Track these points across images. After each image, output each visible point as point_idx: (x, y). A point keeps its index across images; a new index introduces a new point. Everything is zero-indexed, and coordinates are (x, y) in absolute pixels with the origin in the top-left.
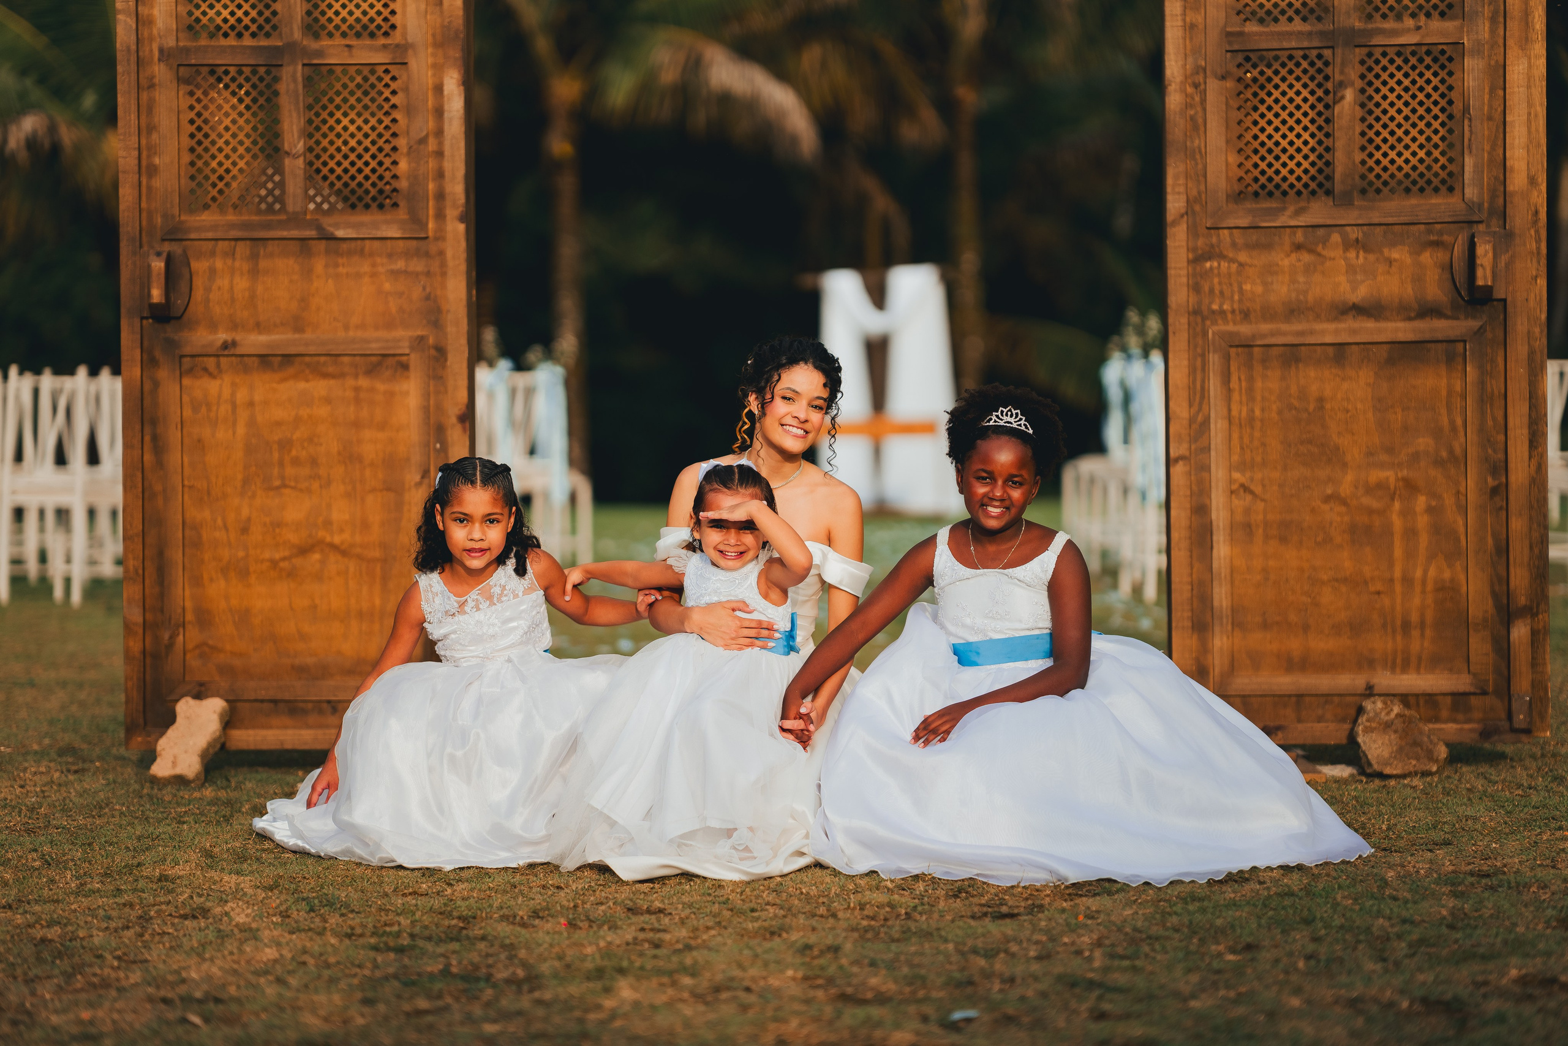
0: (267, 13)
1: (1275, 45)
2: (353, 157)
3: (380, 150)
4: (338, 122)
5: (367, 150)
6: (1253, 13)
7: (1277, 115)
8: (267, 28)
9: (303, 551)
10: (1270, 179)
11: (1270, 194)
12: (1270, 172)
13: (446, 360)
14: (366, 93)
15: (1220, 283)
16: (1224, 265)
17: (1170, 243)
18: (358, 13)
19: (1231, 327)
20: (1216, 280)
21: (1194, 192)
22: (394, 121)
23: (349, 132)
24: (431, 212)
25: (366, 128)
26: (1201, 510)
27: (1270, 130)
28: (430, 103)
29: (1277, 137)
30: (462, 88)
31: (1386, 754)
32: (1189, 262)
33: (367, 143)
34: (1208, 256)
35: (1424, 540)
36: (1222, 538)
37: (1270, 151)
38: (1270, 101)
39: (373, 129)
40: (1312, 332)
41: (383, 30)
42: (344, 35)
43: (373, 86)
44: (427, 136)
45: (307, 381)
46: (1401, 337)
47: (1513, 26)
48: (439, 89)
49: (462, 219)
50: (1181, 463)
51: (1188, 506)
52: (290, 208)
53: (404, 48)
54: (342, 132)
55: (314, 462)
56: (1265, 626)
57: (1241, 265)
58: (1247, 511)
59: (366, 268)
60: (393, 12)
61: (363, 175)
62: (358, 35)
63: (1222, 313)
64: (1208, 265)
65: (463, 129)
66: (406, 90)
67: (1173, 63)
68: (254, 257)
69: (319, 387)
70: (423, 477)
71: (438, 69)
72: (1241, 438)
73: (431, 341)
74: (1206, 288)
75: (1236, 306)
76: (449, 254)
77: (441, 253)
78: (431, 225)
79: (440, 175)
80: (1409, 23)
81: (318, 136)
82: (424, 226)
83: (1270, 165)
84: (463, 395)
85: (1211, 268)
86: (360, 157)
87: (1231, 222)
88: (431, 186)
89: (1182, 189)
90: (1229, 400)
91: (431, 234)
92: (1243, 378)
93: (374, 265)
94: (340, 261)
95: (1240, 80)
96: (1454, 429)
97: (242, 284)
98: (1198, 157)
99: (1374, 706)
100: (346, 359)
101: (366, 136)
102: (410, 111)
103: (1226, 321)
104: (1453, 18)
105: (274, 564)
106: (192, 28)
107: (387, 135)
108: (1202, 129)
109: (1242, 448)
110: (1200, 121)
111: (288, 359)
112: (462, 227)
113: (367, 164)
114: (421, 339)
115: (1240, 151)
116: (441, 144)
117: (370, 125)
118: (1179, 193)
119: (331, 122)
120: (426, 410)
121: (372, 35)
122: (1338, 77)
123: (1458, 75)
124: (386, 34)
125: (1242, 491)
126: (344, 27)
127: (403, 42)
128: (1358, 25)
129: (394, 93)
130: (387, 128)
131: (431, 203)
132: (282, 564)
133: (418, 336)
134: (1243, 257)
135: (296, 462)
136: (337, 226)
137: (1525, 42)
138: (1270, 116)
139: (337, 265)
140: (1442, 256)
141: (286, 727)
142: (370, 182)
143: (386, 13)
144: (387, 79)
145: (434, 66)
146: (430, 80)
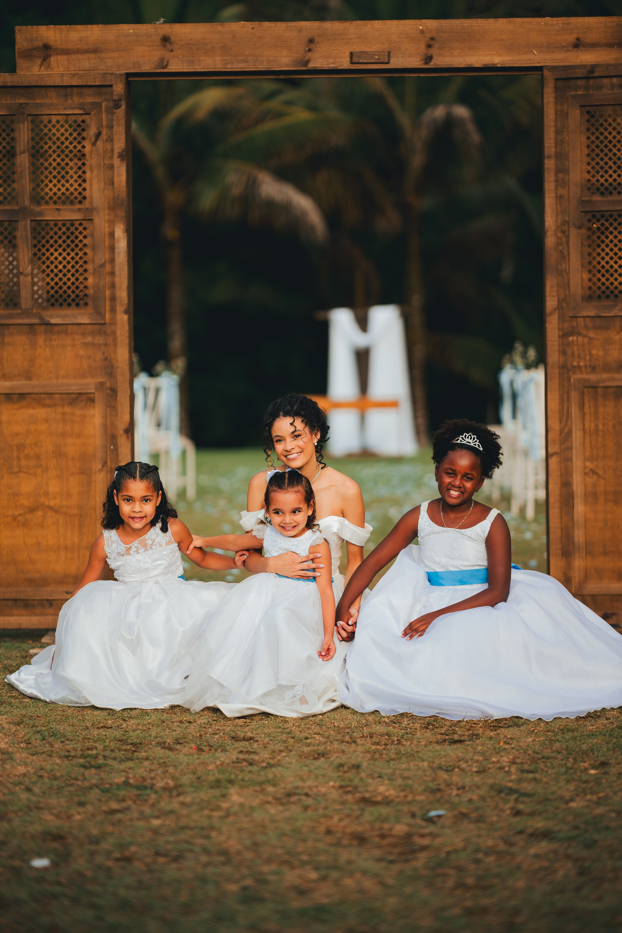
0: (9, 190)
1: (610, 208)
2: (60, 275)
3: (77, 271)
4: (52, 254)
5: (69, 271)
6: (598, 189)
7: (611, 250)
8: (9, 198)
9: (32, 510)
10: (608, 288)
11: (608, 297)
12: (608, 284)
13: (117, 396)
14: (68, 237)
15: (578, 350)
16: (580, 339)
17: (548, 326)
18: (63, 190)
19: (584, 376)
20: (575, 348)
21: (562, 296)
22: (85, 254)
23: (58, 261)
24: (108, 308)
25: (69, 258)
26: (566, 484)
27: (607, 258)
28: (107, 243)
29: (612, 263)
30: (126, 234)
32: (560, 337)
33: (69, 267)
34: (571, 334)
36: (579, 501)
37: (607, 271)
38: (607, 241)
39: (73, 258)
41: (78, 200)
42: (55, 203)
43: (72, 233)
44: (105, 263)
45: (34, 409)
48: (112, 235)
49: (126, 312)
50: (555, 457)
51: (559, 482)
52: (23, 306)
53: (91, 210)
54: (54, 261)
55: (38, 457)
56: (605, 553)
57: (590, 339)
58: (594, 485)
59: (69, 341)
60: (84, 189)
61: (67, 286)
62: (64, 203)
63: (579, 367)
64: (571, 339)
65: (126, 259)
66: (92, 235)
67: (550, 219)
68: (2, 335)
69: (41, 412)
70: (103, 466)
71: (112, 223)
72: (591, 442)
73: (108, 385)
74: (570, 353)
75: (587, 363)
76: (118, 333)
77: (114, 333)
78: (107, 316)
79: (113, 286)
81: (39, 263)
82: (103, 316)
83: (607, 280)
84: (127, 417)
85: (573, 341)
86: (65, 275)
87: (585, 313)
88: (108, 293)
89: (555, 294)
90: (583, 419)
91: (107, 321)
92: (592, 406)
93: (74, 340)
94: (53, 337)
95: (589, 229)
98: (564, 274)
100: (57, 396)
101: (69, 263)
102: (94, 248)
103: (581, 372)
105: (14, 518)
107: (81, 262)
108: (567, 258)
109: (591, 448)
110: (566, 253)
111: (22, 396)
112: (126, 317)
113: (69, 279)
114: (102, 384)
115: (590, 271)
116: (113, 267)
117: (71, 256)
118: (553, 296)
119: (48, 254)
120: (105, 426)
121: (72, 203)
124: (80, 202)
125: (591, 473)
126: (55, 198)
127: (90, 207)
129: (85, 237)
130: (81, 258)
131: (108, 303)
132: (20, 518)
133: (100, 382)
134: (591, 334)
135: (27, 457)
136: (51, 317)
138: (607, 250)
139: (51, 340)
141: (22, 615)
142: (71, 290)
143: (80, 189)
144: (81, 229)
145: (109, 221)
146: (106, 229)
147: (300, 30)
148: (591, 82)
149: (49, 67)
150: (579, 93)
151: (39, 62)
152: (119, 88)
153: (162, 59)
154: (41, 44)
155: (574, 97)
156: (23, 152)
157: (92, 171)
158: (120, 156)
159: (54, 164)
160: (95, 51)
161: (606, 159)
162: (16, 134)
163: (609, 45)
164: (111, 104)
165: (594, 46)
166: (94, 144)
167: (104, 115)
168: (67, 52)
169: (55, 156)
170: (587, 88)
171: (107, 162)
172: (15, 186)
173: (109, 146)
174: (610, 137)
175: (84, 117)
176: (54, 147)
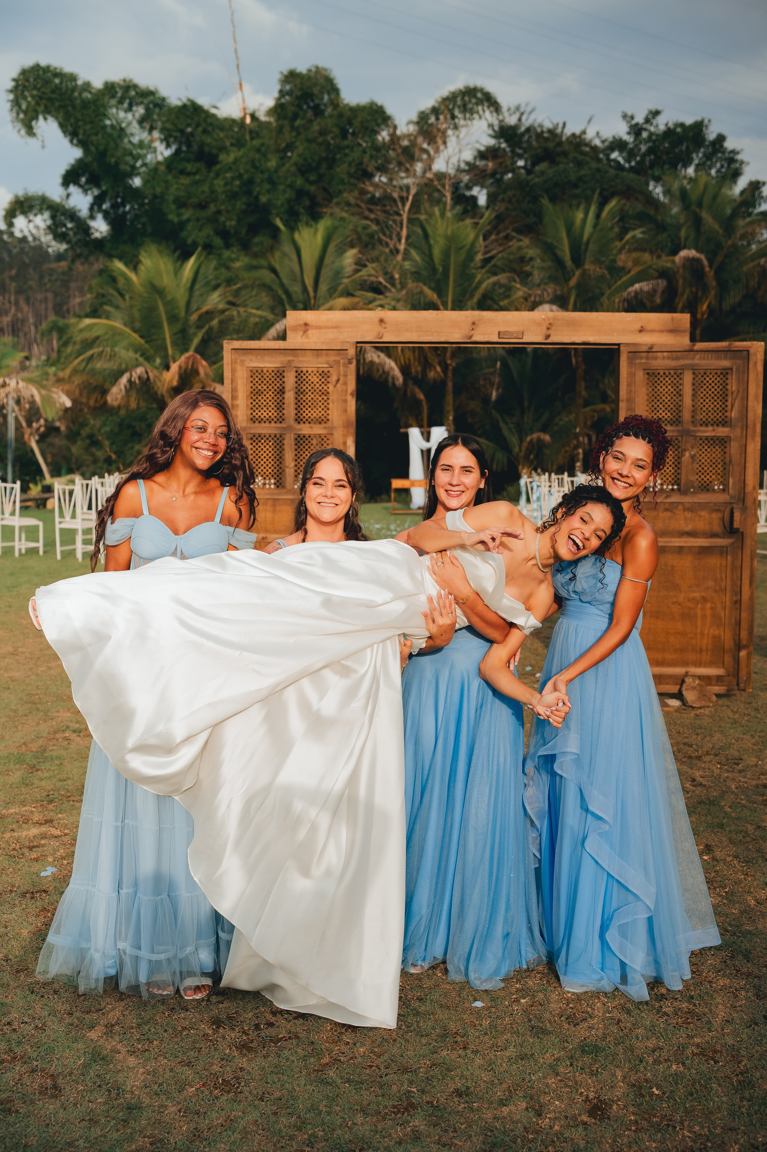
0: (281, 414)
8: (281, 420)
18: (315, 415)
30: (354, 444)
31: (693, 698)
35: (709, 619)
40: (670, 542)
41: (324, 421)
42: (309, 423)
46: (704, 544)
47: (750, 431)
48: (345, 443)
53: (332, 428)
60: (328, 414)
62: (315, 423)
66: (333, 444)
68: (274, 505)
71: (345, 436)
80: (710, 428)
81: (299, 460)
96: (722, 579)
97: (269, 515)
99: (688, 680)
104: (727, 427)
106: (253, 420)
121: (320, 423)
122: (683, 447)
123: (728, 448)
124: (325, 423)
126: (309, 420)
127: (332, 426)
128: (692, 428)
137: (753, 437)
140: (720, 515)
143: (325, 414)
144: (325, 439)
145: (344, 435)
146: (341, 440)
147: (467, 317)
148: (650, 354)
149: (307, 337)
150: (643, 361)
151: (301, 333)
152: (352, 352)
153: (379, 333)
154: (302, 322)
155: (639, 364)
156: (290, 391)
157: (333, 402)
158: (352, 394)
159: (309, 398)
160: (337, 327)
161: (658, 403)
162: (285, 379)
163: (661, 331)
164: (347, 361)
165: (652, 331)
166: (335, 386)
167: (342, 368)
168: (318, 328)
169: (310, 393)
170: (647, 358)
171: (343, 398)
172: (284, 412)
173: (344, 387)
174: (661, 390)
175: (329, 369)
176: (310, 388)
